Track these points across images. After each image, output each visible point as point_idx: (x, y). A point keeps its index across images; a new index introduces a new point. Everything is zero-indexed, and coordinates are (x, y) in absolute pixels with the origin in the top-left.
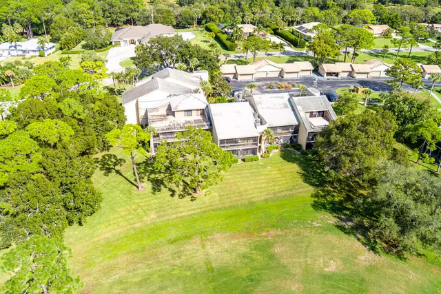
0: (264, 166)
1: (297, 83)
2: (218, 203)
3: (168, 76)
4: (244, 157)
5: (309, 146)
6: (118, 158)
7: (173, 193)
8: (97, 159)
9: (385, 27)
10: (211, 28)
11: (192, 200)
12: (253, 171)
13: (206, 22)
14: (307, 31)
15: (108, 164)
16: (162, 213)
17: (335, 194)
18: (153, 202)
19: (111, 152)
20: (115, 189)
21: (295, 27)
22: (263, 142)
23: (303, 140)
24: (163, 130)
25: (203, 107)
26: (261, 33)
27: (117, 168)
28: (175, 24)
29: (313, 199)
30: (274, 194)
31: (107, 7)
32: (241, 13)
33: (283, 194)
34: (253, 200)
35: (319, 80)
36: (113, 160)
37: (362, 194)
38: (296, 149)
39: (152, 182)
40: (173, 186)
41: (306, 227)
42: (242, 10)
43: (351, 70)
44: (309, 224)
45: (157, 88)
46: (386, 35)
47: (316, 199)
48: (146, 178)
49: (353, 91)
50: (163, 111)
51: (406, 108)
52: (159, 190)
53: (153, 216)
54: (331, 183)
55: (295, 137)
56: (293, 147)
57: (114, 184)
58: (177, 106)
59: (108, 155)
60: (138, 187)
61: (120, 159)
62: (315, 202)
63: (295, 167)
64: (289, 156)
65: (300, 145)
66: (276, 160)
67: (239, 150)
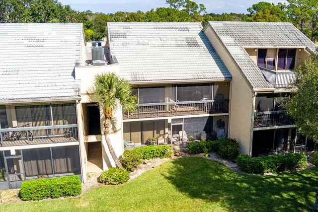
23: (242, 125)
64: (199, 176)
65: (234, 141)
66: (147, 191)
67: (8, 153)
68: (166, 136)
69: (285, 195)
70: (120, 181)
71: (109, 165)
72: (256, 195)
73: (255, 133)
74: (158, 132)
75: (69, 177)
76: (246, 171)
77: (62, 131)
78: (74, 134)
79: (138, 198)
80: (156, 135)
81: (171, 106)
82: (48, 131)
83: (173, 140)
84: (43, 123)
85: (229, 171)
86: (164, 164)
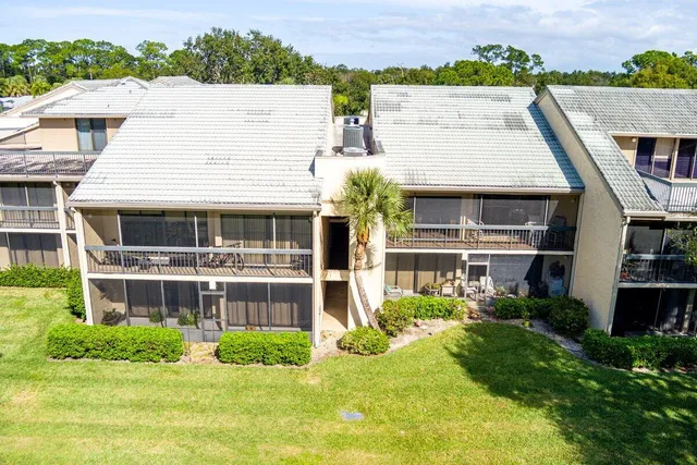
23: (598, 276)
38: (561, 331)
56: (541, 315)
64: (509, 359)
65: (579, 303)
66: (417, 373)
67: (205, 285)
68: (457, 282)
69: (671, 414)
70: (374, 350)
71: (358, 322)
72: (615, 405)
73: (621, 292)
74: (443, 275)
75: (292, 334)
76: (599, 361)
77: (288, 259)
78: (305, 265)
79: (401, 383)
80: (440, 280)
81: (470, 231)
82: (267, 257)
83: (468, 290)
84: (260, 243)
85: (565, 355)
86: (449, 331)
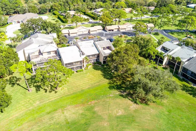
0: (86, 73)
1: (96, 35)
2: (67, 92)
3: (37, 37)
4: (77, 70)
5: (104, 62)
6: (18, 78)
7: (46, 91)
8: (7, 79)
9: (131, 9)
10: (56, 13)
11: (55, 93)
12: (82, 76)
13: (53, 11)
14: (98, 12)
15: (13, 81)
16: (42, 101)
17: (117, 81)
18: (37, 96)
19: (14, 75)
20: (18, 93)
21: (93, 11)
22: (84, 63)
23: (101, 60)
24: (38, 62)
25: (56, 49)
26: (78, 14)
27: (17, 82)
28: (38, 12)
29: (109, 85)
30: (92, 85)
31: (4, 6)
32: (68, 6)
33: (96, 84)
34: (83, 89)
35: (105, 33)
36: (15, 79)
37: (128, 80)
39: (35, 87)
40: (46, 88)
41: (107, 98)
42: (69, 5)
43: (118, 28)
44: (108, 96)
45: (33, 43)
46: (131, 12)
47: (110, 85)
48: (32, 85)
49: (120, 37)
50: (37, 53)
51: (142, 42)
52: (39, 90)
53: (38, 103)
54: (115, 77)
55: (98, 59)
57: (17, 90)
58: (43, 50)
59: (12, 77)
60: (29, 90)
61: (19, 78)
62: (110, 86)
63: (99, 72)
64: (96, 68)
66: (91, 70)
70: (87, 69)
72: (104, 69)
84: (77, 63)
85: (100, 66)
86: (91, 66)
